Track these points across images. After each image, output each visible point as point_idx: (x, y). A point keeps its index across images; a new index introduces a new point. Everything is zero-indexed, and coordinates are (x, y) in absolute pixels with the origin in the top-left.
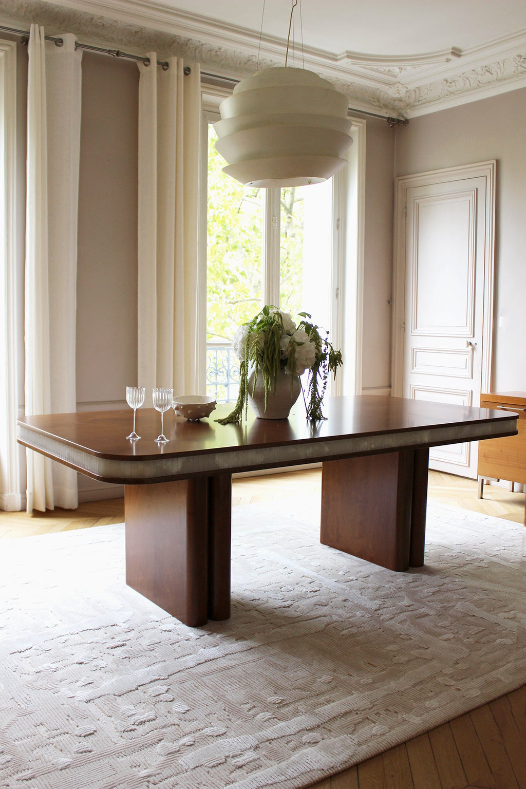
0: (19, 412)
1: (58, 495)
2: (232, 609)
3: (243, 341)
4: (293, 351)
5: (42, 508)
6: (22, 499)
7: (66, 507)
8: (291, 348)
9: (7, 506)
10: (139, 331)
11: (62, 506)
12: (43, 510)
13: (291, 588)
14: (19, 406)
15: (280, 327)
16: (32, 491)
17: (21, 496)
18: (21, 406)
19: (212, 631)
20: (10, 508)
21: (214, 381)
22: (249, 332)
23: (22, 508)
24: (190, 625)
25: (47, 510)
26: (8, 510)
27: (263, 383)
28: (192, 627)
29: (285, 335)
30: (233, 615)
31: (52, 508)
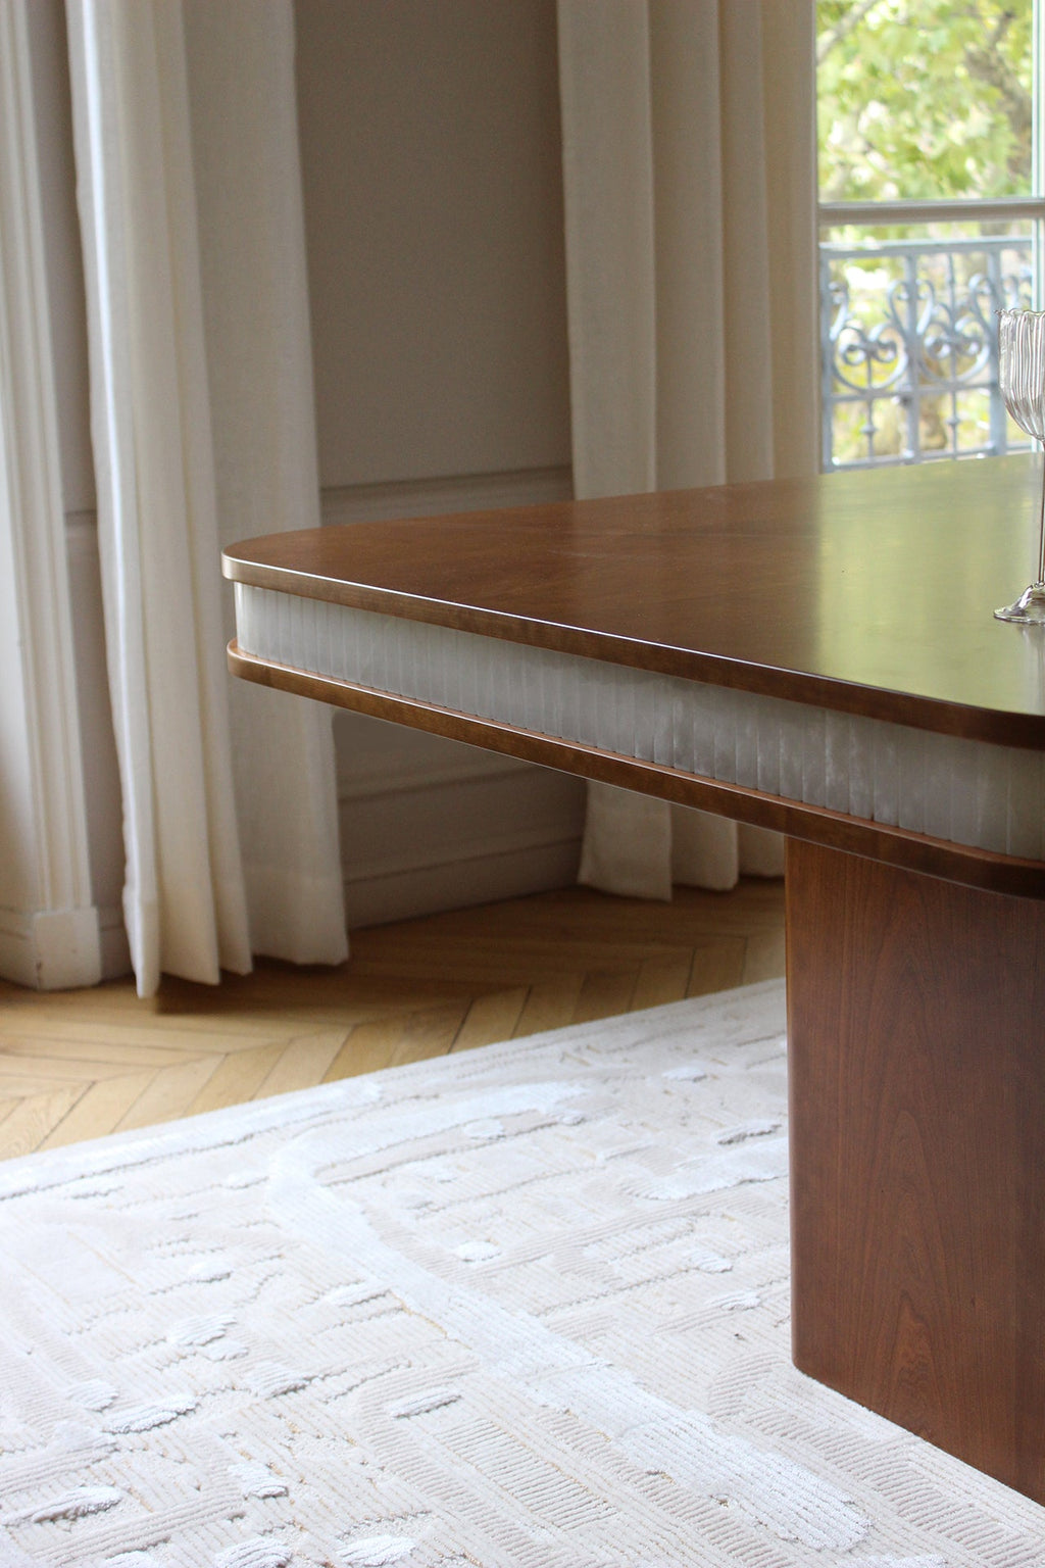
0: (70, 542)
1: (266, 906)
5: (205, 968)
6: (103, 929)
7: (302, 958)
9: (39, 966)
10: (569, 156)
11: (283, 954)
12: (212, 977)
14: (71, 517)
16: (153, 895)
17: (101, 917)
18: (77, 513)
20: (52, 975)
21: (863, 384)
23: (105, 969)
25: (225, 973)
26: (48, 984)
31: (245, 966)
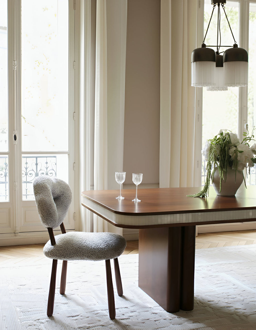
2: (195, 305)
3: (207, 151)
4: (237, 156)
8: (235, 155)
13: (235, 297)
15: (229, 142)
19: (180, 316)
22: (211, 145)
24: (168, 311)
27: (219, 174)
28: (170, 312)
29: (233, 147)
30: (195, 308)
